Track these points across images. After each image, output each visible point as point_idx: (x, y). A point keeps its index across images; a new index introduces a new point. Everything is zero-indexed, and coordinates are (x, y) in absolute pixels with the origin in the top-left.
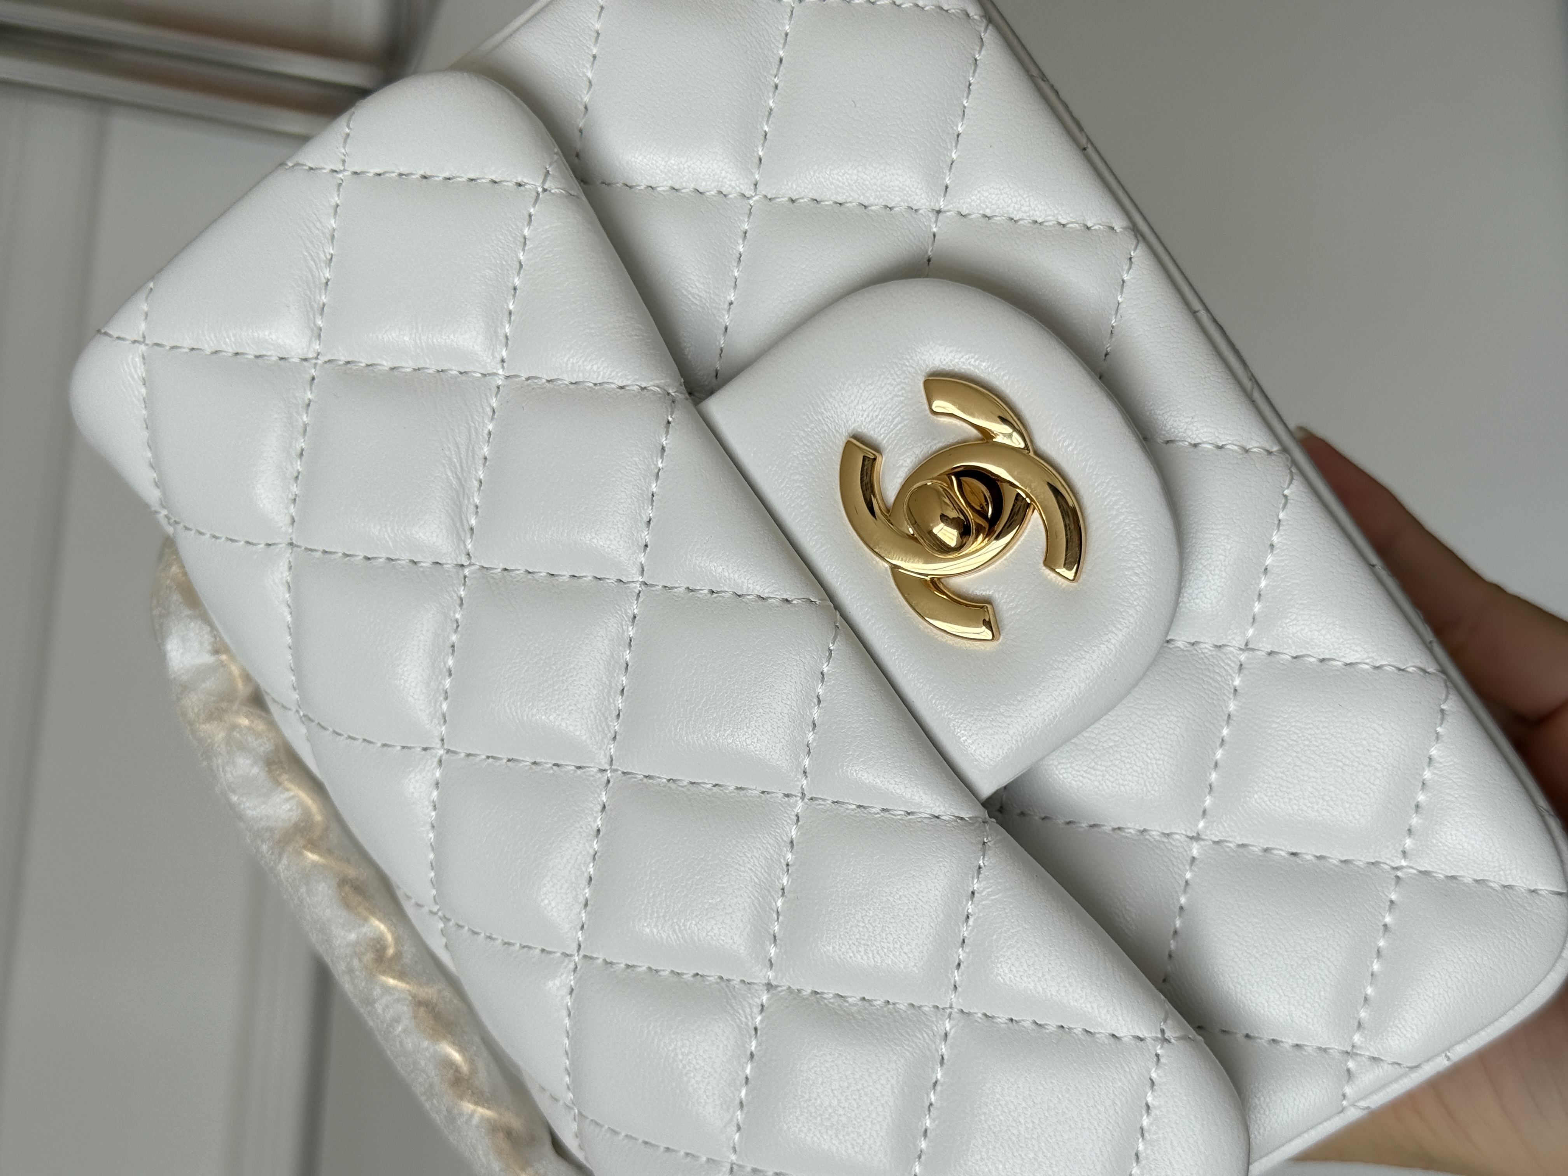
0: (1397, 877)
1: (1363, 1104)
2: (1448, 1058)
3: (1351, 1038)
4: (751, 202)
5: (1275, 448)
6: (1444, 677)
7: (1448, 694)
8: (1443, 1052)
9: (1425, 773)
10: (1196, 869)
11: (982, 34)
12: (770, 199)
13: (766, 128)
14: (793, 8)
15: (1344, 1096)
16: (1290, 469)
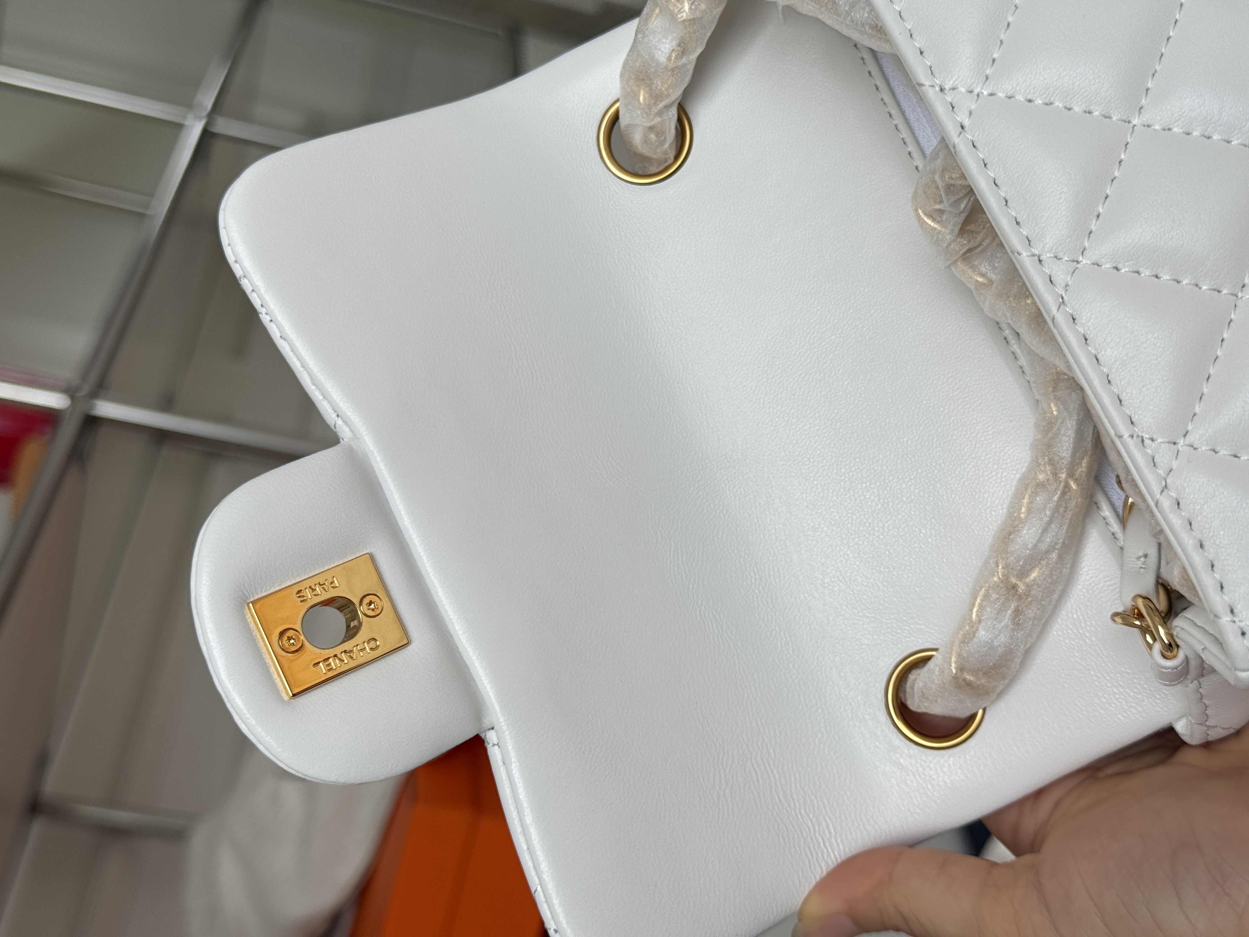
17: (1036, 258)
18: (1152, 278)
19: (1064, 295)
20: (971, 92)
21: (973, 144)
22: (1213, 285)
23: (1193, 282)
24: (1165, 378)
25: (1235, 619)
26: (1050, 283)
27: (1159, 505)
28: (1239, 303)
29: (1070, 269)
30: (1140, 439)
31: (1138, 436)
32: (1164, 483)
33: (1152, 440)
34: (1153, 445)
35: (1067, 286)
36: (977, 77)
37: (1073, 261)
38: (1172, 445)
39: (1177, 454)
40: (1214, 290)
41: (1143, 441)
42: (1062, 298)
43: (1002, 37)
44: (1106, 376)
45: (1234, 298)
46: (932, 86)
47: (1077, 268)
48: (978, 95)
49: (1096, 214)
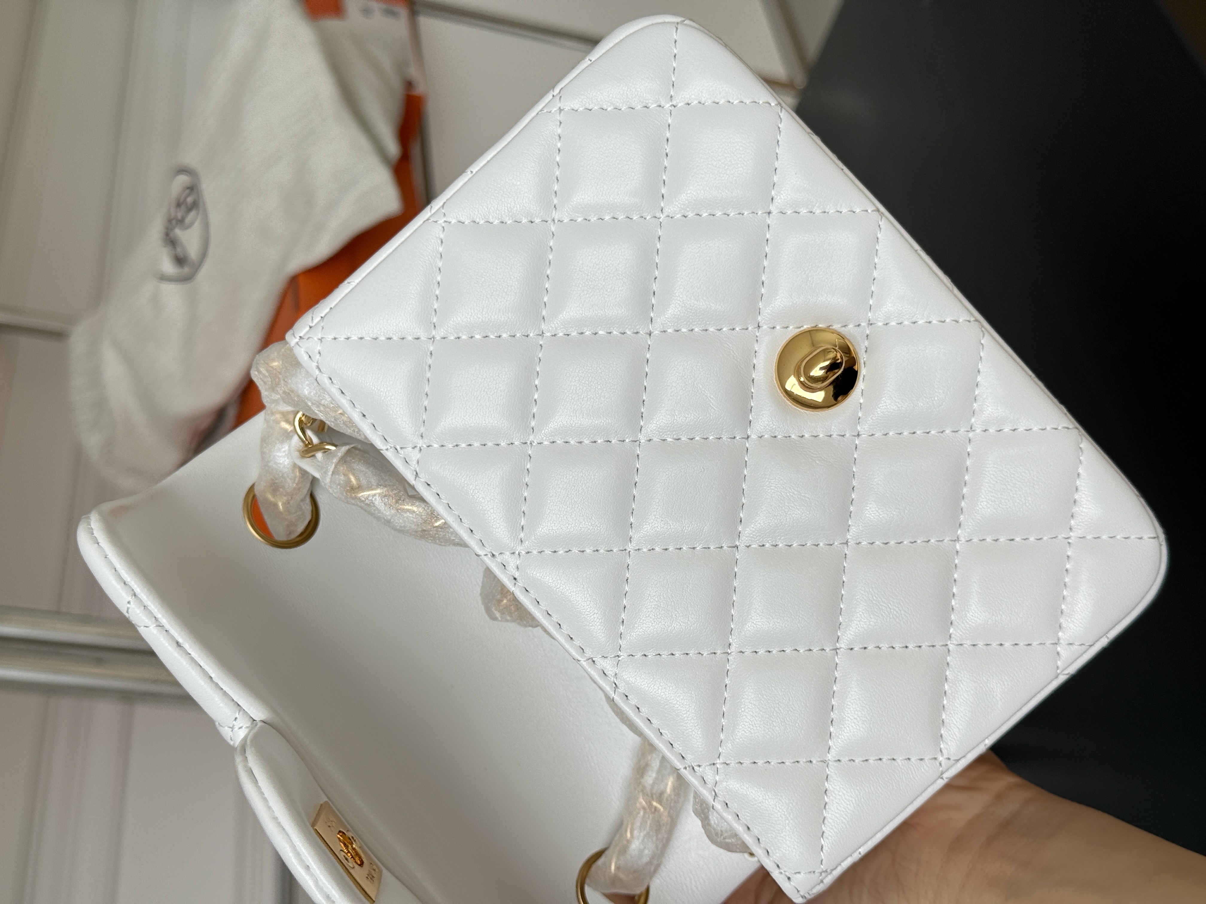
0: (1069, 543)
1: (1066, 672)
2: (1108, 638)
3: (1057, 634)
4: (661, 220)
5: (972, 319)
6: (1078, 431)
7: (1082, 439)
8: (1104, 635)
9: (1077, 483)
10: (960, 558)
11: (780, 113)
12: (671, 217)
13: (664, 177)
14: (671, 111)
15: (1058, 668)
16: (981, 329)
17: (590, 660)
18: (670, 656)
19: (616, 682)
20: (513, 553)
21: (526, 589)
22: (710, 650)
23: (696, 652)
24: (696, 725)
25: (781, 871)
26: (604, 675)
27: (714, 808)
28: (730, 658)
29: (614, 663)
30: (691, 767)
31: (689, 767)
32: (714, 794)
33: (699, 766)
34: (701, 770)
35: (616, 674)
36: (515, 542)
37: (615, 657)
38: (712, 766)
39: (717, 771)
40: (712, 653)
41: (693, 768)
42: (615, 684)
43: (523, 508)
44: (658, 730)
45: (726, 655)
46: (486, 555)
47: (619, 660)
48: (519, 554)
49: (621, 621)
